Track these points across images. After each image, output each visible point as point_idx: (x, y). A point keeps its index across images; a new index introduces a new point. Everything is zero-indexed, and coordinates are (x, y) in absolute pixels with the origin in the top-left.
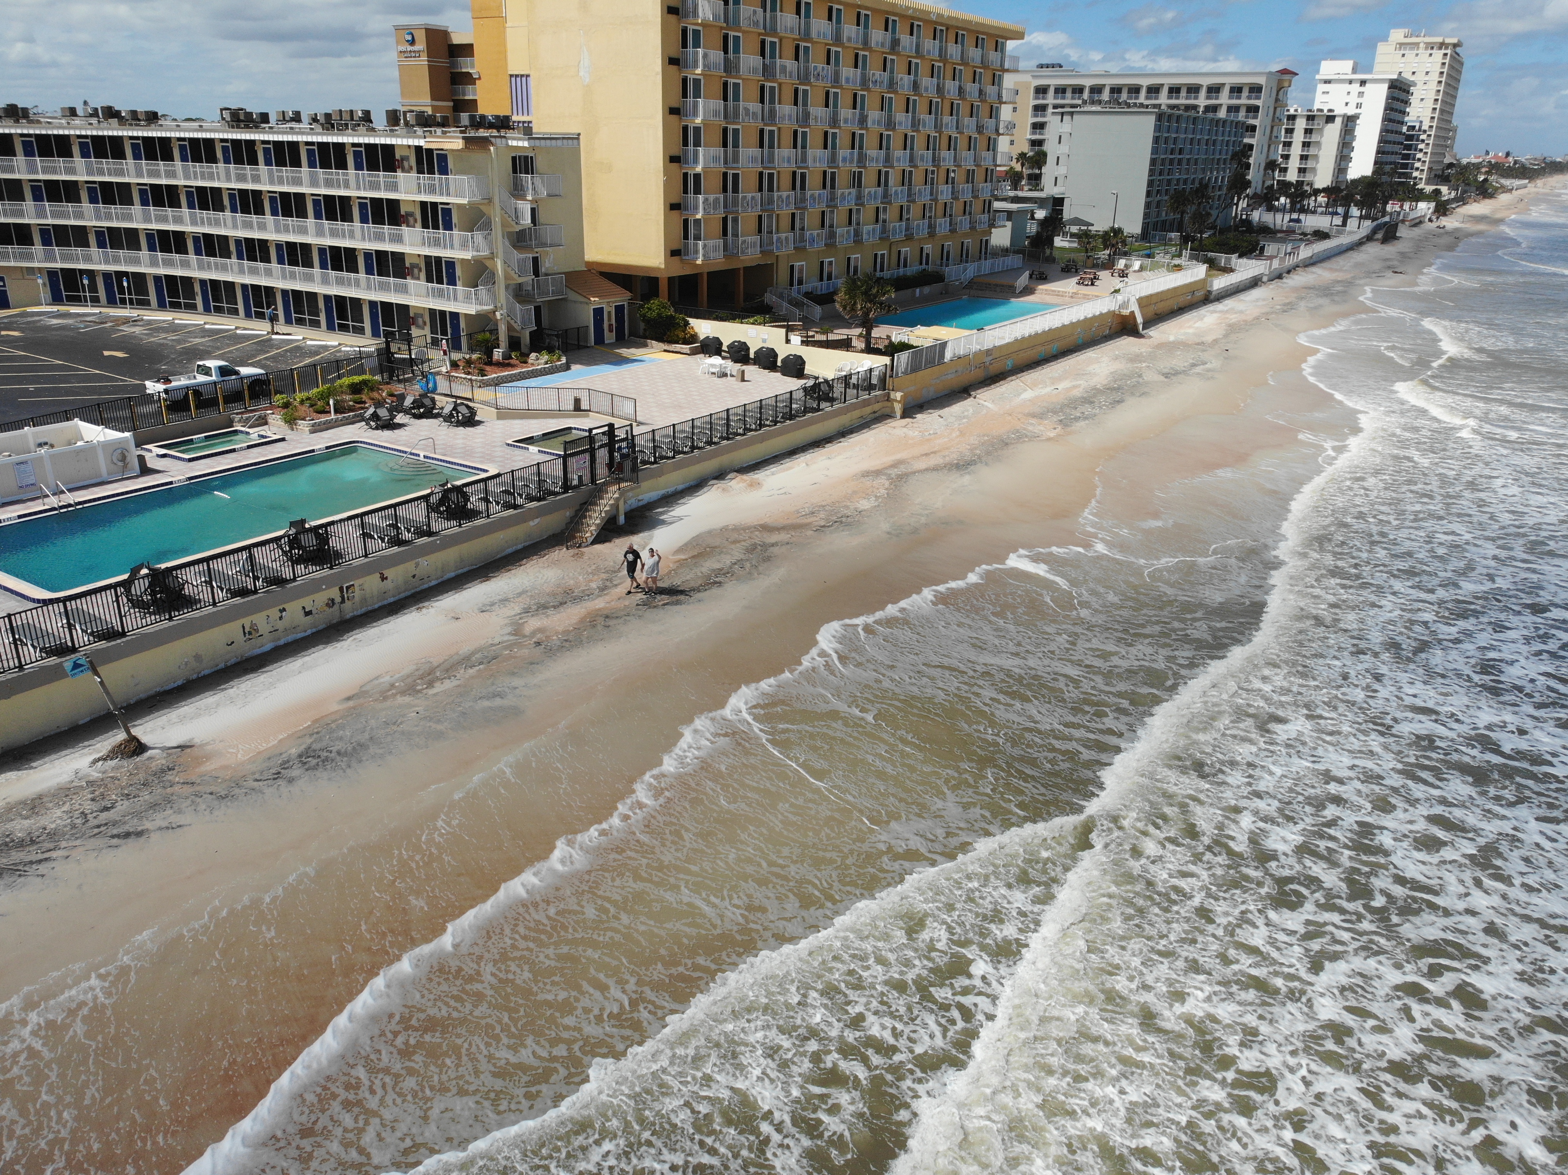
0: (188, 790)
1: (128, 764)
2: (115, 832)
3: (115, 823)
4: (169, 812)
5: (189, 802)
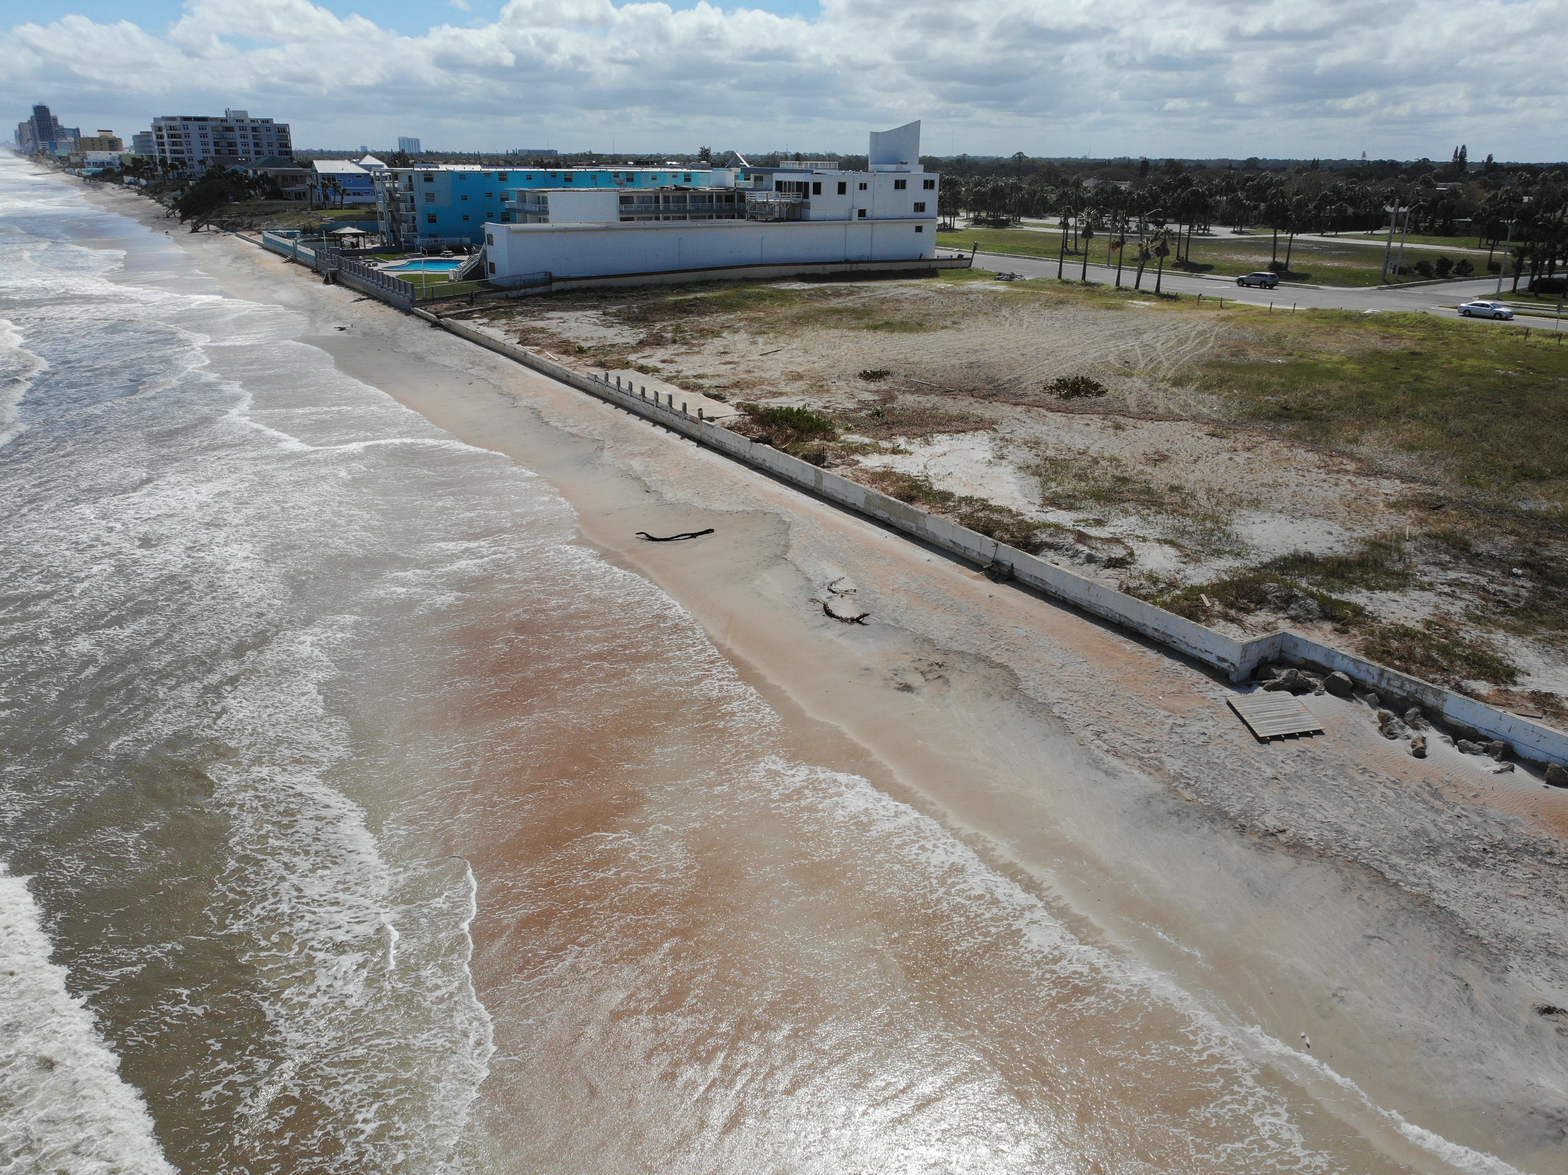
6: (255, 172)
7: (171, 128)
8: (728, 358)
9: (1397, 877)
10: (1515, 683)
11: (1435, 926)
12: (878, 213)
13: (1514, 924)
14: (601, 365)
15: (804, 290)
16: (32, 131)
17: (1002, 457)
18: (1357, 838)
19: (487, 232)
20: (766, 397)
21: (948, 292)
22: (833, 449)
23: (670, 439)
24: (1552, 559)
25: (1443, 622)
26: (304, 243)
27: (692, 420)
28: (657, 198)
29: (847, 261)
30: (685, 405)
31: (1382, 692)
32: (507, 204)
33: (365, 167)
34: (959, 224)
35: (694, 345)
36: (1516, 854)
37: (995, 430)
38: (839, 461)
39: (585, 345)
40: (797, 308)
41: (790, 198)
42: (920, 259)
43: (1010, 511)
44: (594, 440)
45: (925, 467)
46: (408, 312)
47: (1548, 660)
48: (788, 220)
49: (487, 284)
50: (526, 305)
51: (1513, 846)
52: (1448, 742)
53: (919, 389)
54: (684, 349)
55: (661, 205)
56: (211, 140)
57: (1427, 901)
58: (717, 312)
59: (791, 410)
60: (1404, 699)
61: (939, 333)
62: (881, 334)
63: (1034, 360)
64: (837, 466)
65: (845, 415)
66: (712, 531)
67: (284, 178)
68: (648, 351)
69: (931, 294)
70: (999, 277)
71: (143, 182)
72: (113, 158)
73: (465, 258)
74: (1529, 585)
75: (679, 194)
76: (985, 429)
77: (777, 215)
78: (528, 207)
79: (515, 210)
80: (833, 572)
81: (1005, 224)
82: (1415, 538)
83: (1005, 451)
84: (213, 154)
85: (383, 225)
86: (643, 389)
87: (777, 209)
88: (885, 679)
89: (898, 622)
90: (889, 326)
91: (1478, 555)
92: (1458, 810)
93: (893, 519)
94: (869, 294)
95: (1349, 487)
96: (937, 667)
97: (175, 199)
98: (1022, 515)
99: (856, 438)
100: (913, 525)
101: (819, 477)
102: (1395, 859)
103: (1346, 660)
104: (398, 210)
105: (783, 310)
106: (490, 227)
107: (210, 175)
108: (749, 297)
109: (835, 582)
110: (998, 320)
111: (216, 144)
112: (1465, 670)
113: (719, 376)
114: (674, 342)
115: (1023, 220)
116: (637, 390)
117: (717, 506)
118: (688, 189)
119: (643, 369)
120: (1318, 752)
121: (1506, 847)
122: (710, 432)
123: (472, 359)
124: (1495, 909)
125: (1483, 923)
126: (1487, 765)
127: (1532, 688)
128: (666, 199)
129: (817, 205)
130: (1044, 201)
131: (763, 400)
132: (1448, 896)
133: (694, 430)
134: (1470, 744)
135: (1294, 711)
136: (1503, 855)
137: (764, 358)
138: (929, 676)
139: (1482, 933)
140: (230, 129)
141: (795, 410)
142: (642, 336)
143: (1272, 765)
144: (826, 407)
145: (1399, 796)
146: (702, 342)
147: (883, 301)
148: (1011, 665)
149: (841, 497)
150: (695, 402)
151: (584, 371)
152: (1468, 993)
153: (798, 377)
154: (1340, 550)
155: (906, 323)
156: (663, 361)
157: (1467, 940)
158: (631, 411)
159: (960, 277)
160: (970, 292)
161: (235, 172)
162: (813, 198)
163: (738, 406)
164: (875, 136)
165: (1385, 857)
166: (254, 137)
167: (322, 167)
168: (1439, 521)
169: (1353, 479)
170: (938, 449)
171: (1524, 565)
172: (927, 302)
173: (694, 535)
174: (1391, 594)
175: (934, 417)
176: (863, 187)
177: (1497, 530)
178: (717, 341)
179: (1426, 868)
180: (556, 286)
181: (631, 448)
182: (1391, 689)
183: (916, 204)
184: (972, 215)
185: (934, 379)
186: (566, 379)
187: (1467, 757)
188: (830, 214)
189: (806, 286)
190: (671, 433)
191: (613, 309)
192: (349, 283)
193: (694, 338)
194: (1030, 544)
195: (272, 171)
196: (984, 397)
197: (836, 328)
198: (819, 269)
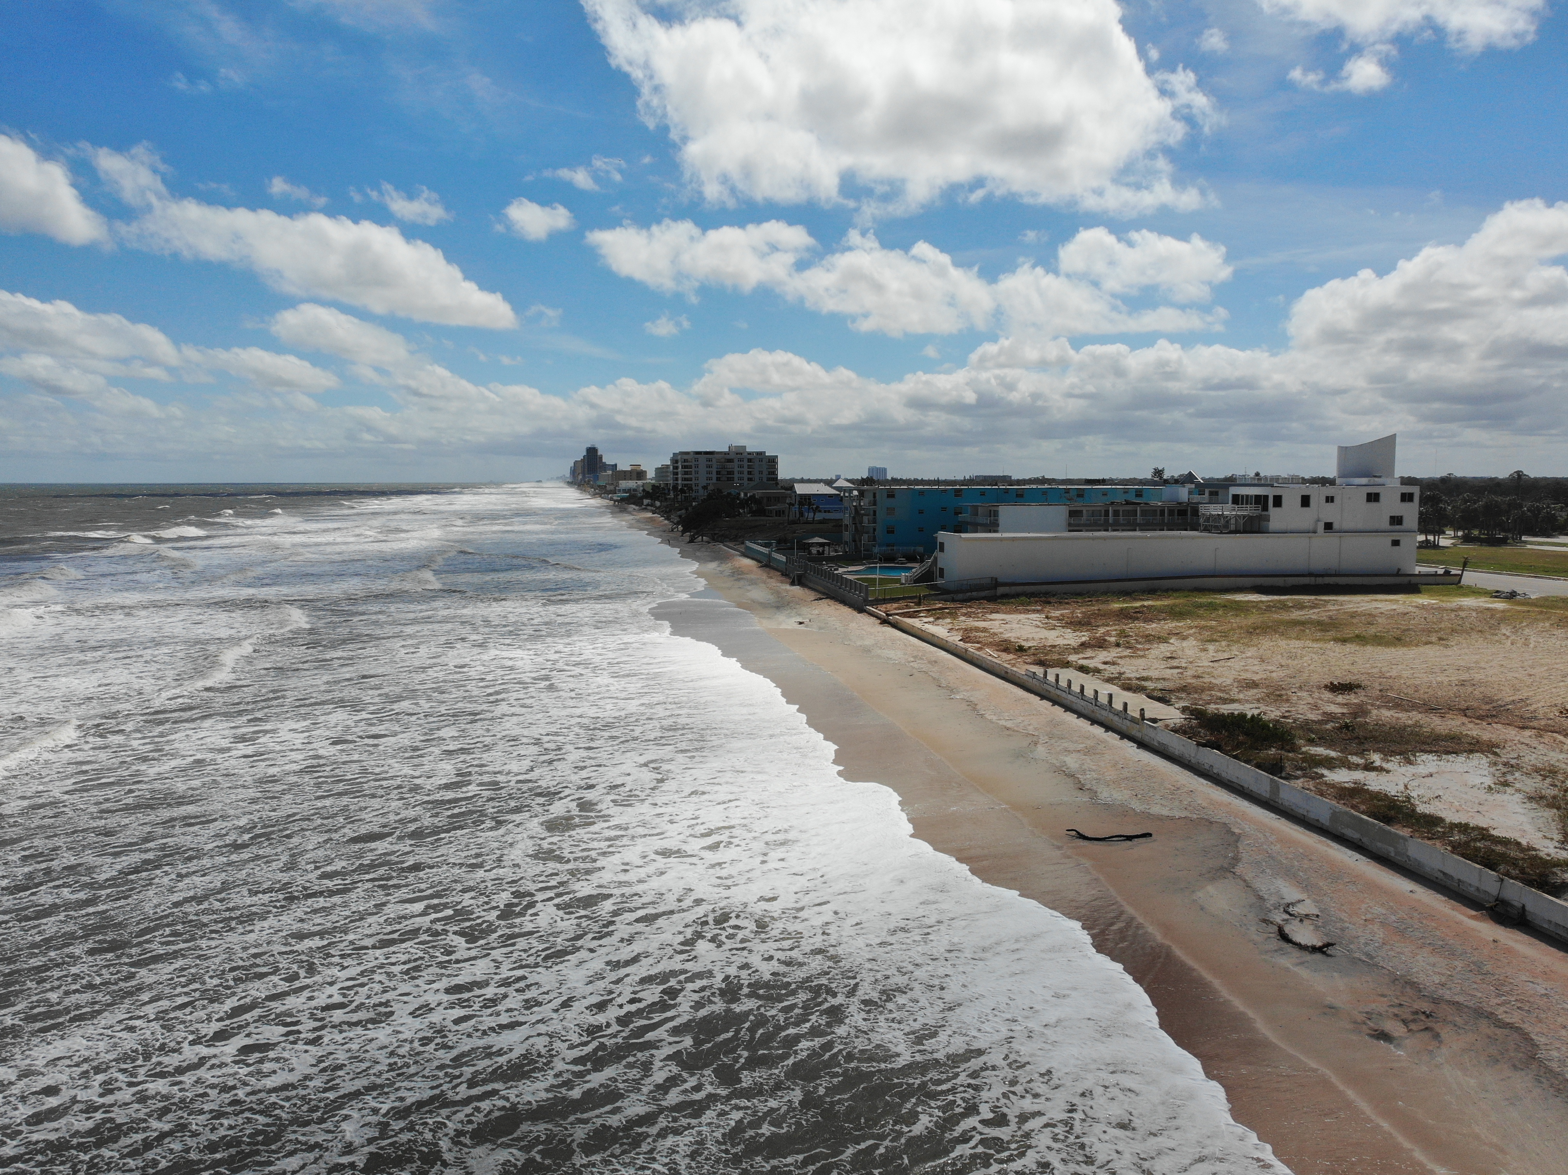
6: (746, 494)
7: (685, 461)
8: (1175, 663)
12: (1346, 526)
14: (1041, 663)
15: (1262, 602)
16: (583, 467)
17: (1506, 784)
19: (939, 540)
20: (1216, 703)
21: (1433, 608)
22: (1293, 760)
23: (1109, 739)
26: (778, 551)
27: (1133, 720)
28: (1107, 513)
29: (1310, 575)
30: (1125, 705)
32: (962, 517)
33: (836, 488)
34: (1444, 542)
35: (1138, 649)
37: (1495, 754)
38: (1299, 772)
39: (1026, 645)
40: (1253, 619)
41: (1247, 511)
42: (1398, 574)
43: (1518, 844)
44: (1028, 735)
45: (1406, 787)
46: (861, 610)
48: (1245, 532)
49: (934, 587)
50: (970, 607)
53: (1398, 704)
54: (1127, 652)
55: (1111, 519)
56: (714, 470)
58: (1164, 619)
59: (1245, 715)
61: (1422, 649)
62: (1350, 647)
63: (1546, 681)
64: (1297, 778)
65: (1306, 726)
66: (1150, 835)
67: (769, 499)
68: (1089, 653)
69: (1411, 609)
70: (1497, 595)
71: (658, 504)
72: (638, 486)
73: (916, 565)
75: (1129, 508)
76: (1482, 752)
77: (1233, 527)
78: (980, 519)
79: (968, 523)
80: (1291, 893)
81: (1503, 542)
83: (1510, 778)
84: (714, 481)
85: (847, 536)
86: (1082, 687)
87: (1233, 521)
88: (1355, 1022)
89: (1372, 958)
90: (1361, 640)
93: (1366, 840)
94: (1337, 607)
96: (1423, 1017)
97: (680, 516)
98: (1535, 849)
99: (1320, 751)
100: (1391, 849)
101: (1275, 788)
104: (861, 523)
105: (1238, 620)
106: (943, 536)
107: (710, 496)
108: (1200, 606)
109: (1293, 904)
110: (1496, 638)
111: (718, 473)
113: (1164, 679)
114: (1118, 645)
115: (1524, 538)
116: (1076, 688)
117: (1156, 810)
118: (1139, 504)
119: (1083, 669)
122: (1152, 733)
123: (915, 653)
128: (1116, 513)
129: (1277, 518)
130: (1552, 519)
131: (1213, 706)
133: (1135, 731)
137: (1216, 665)
138: (1413, 1026)
140: (730, 461)
141: (1249, 717)
142: (1084, 639)
144: (1284, 717)
146: (1147, 646)
147: (1353, 615)
148: (1527, 1027)
149: (1301, 811)
150: (1136, 703)
151: (1022, 668)
153: (1254, 685)
155: (1381, 637)
156: (1105, 663)
158: (1068, 708)
159: (1449, 594)
160: (1460, 608)
161: (729, 494)
162: (1273, 511)
163: (1184, 710)
164: (1344, 451)
166: (749, 467)
167: (800, 489)
170: (1421, 769)
172: (1407, 617)
173: (1129, 838)
175: (1417, 734)
176: (1330, 499)
178: (1163, 647)
180: (1001, 590)
181: (1066, 745)
183: (1392, 518)
184: (1460, 534)
185: (1417, 695)
186: (1003, 673)
188: (1293, 526)
189: (1264, 598)
190: (1110, 733)
191: (1057, 613)
192: (811, 585)
193: (1138, 642)
194: (1547, 883)
195: (758, 493)
196: (1481, 718)
197: (1298, 638)
198: (1279, 582)
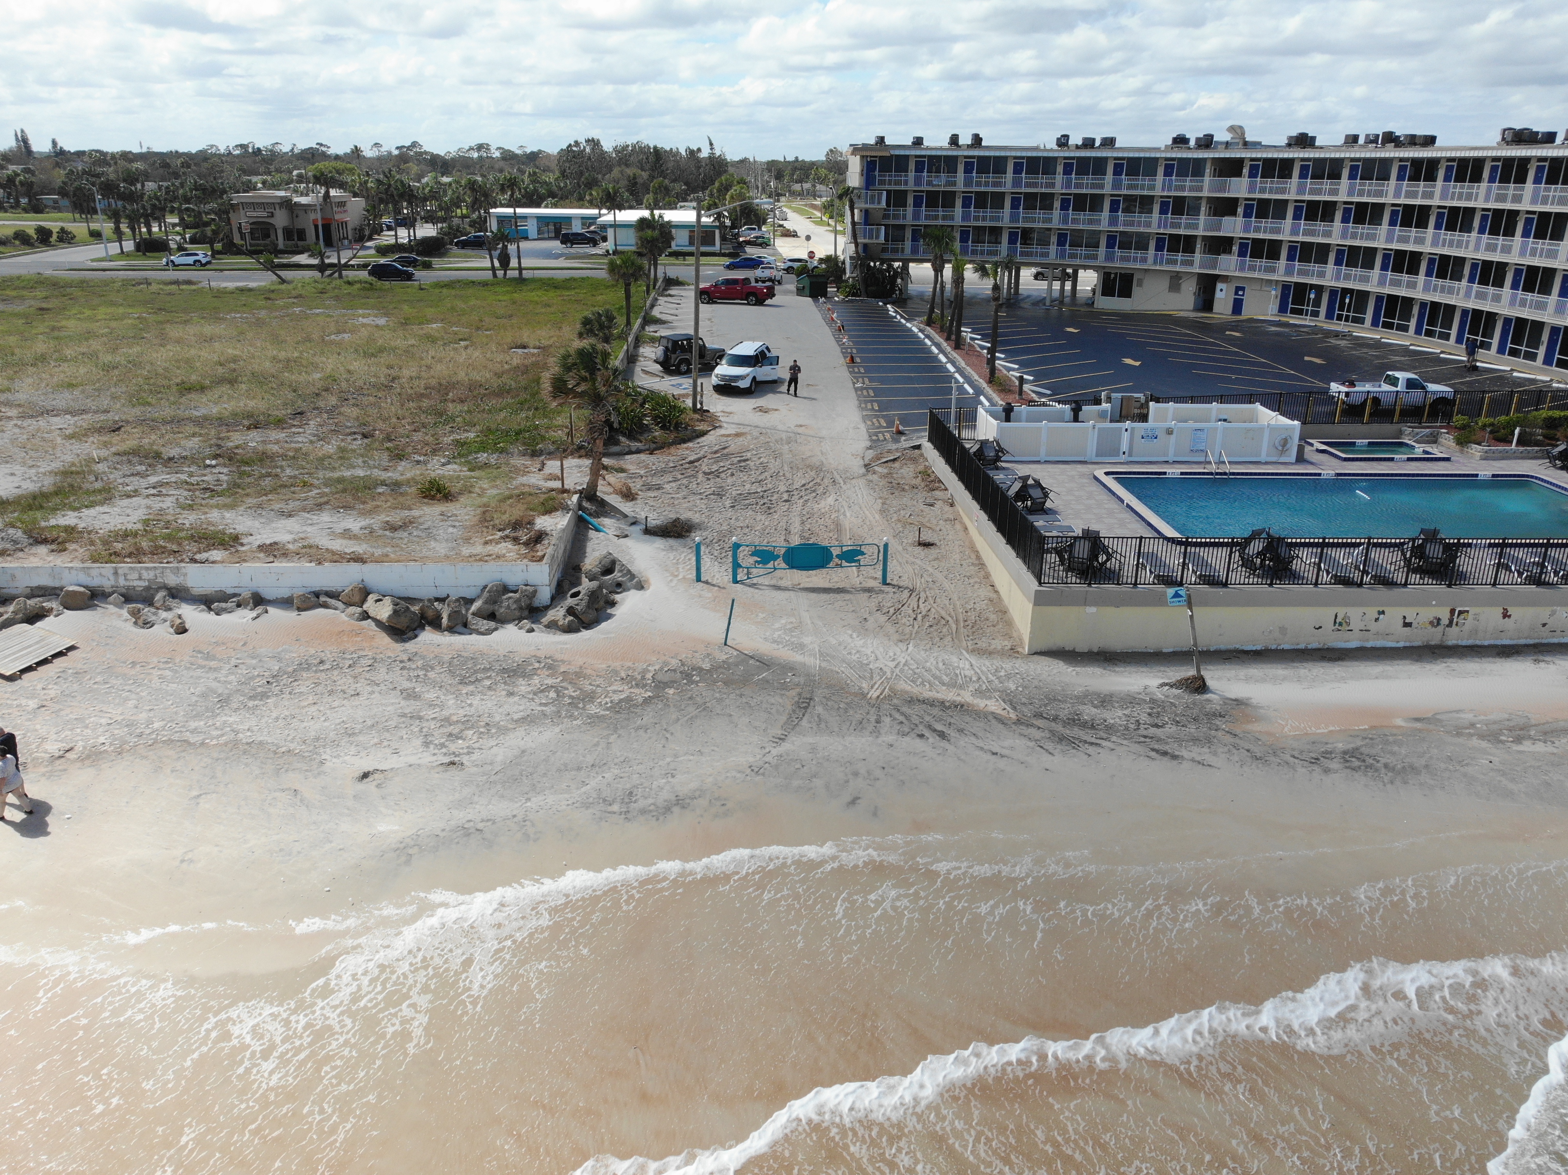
0: (1229, 739)
1: (1189, 698)
2: (1156, 747)
3: (1159, 740)
4: (1206, 750)
5: (1226, 749)
9: (201, 737)
10: (242, 545)
11: (250, 760)
13: (314, 728)
18: (149, 722)
24: (237, 447)
25: (160, 517)
31: (124, 591)
36: (294, 675)
47: (263, 520)
51: (290, 669)
52: (203, 610)
57: (235, 744)
60: (148, 588)
74: (225, 470)
82: (106, 459)
91: (171, 459)
92: (233, 662)
95: (17, 430)
102: (193, 725)
103: (74, 572)
112: (194, 547)
120: (80, 666)
121: (285, 673)
124: (295, 723)
125: (290, 738)
126: (244, 616)
127: (258, 543)
132: (252, 731)
134: (223, 605)
135: (37, 639)
136: (285, 680)
139: (292, 746)
143: (33, 697)
145: (176, 672)
152: (299, 797)
154: (30, 487)
157: (281, 757)
165: (183, 726)
168: (123, 440)
169: (19, 423)
171: (216, 457)
174: (99, 509)
177: (180, 435)
179: (224, 718)
182: (131, 584)
187: (225, 617)
